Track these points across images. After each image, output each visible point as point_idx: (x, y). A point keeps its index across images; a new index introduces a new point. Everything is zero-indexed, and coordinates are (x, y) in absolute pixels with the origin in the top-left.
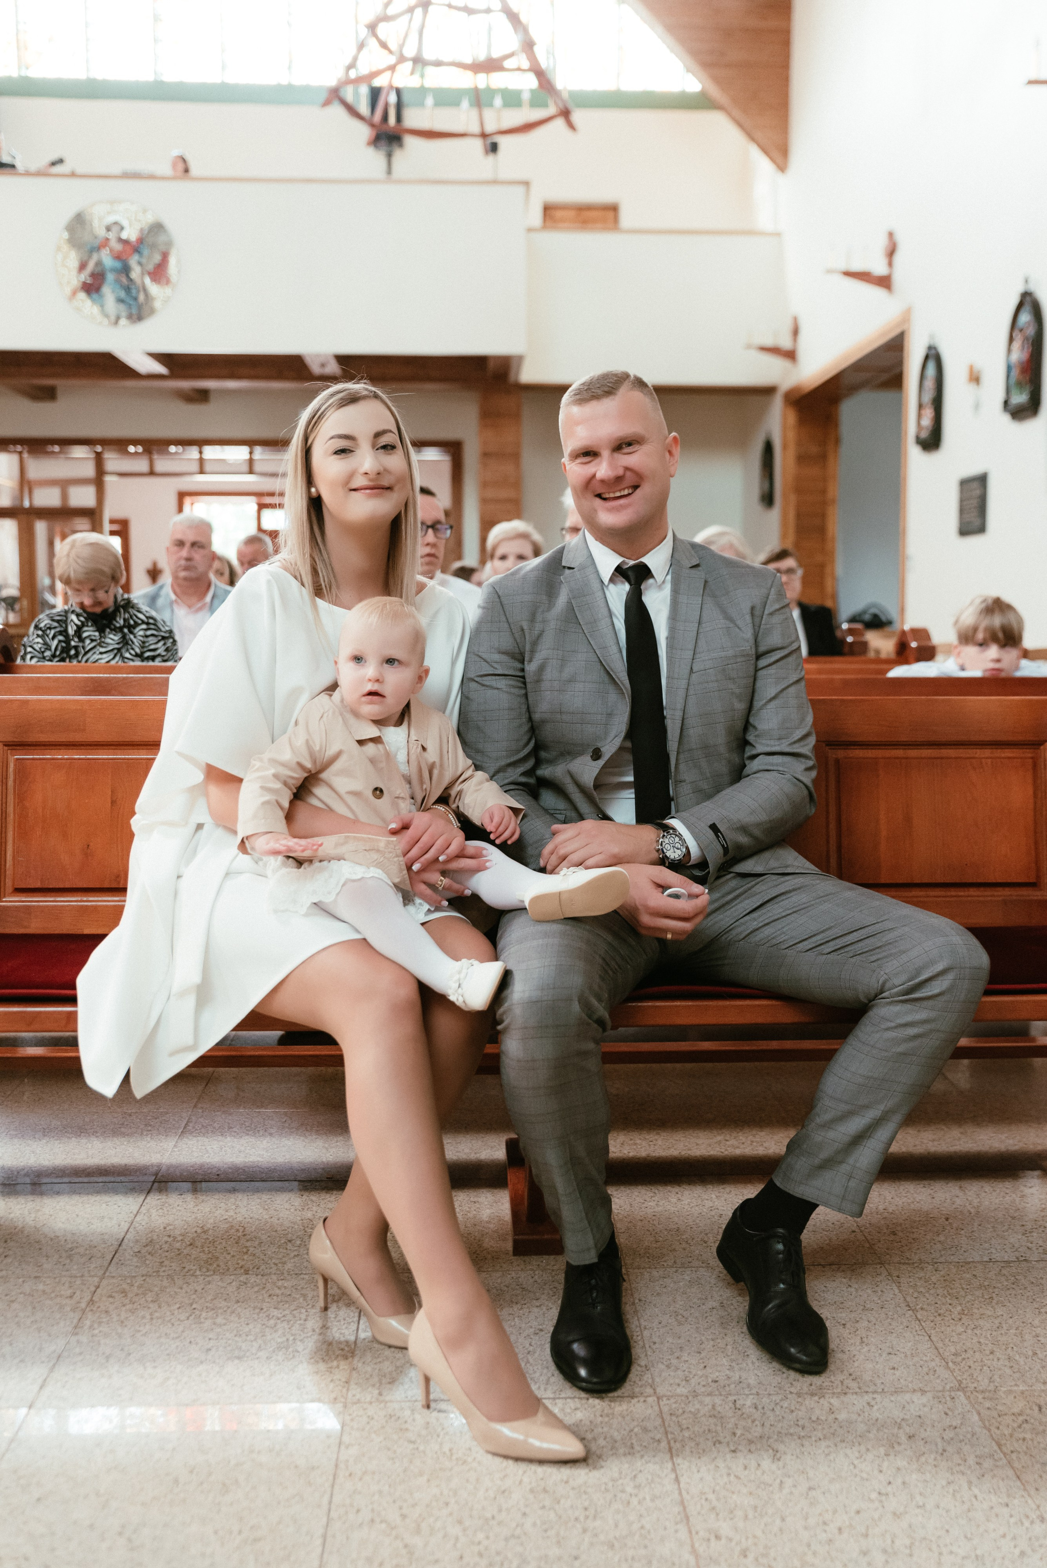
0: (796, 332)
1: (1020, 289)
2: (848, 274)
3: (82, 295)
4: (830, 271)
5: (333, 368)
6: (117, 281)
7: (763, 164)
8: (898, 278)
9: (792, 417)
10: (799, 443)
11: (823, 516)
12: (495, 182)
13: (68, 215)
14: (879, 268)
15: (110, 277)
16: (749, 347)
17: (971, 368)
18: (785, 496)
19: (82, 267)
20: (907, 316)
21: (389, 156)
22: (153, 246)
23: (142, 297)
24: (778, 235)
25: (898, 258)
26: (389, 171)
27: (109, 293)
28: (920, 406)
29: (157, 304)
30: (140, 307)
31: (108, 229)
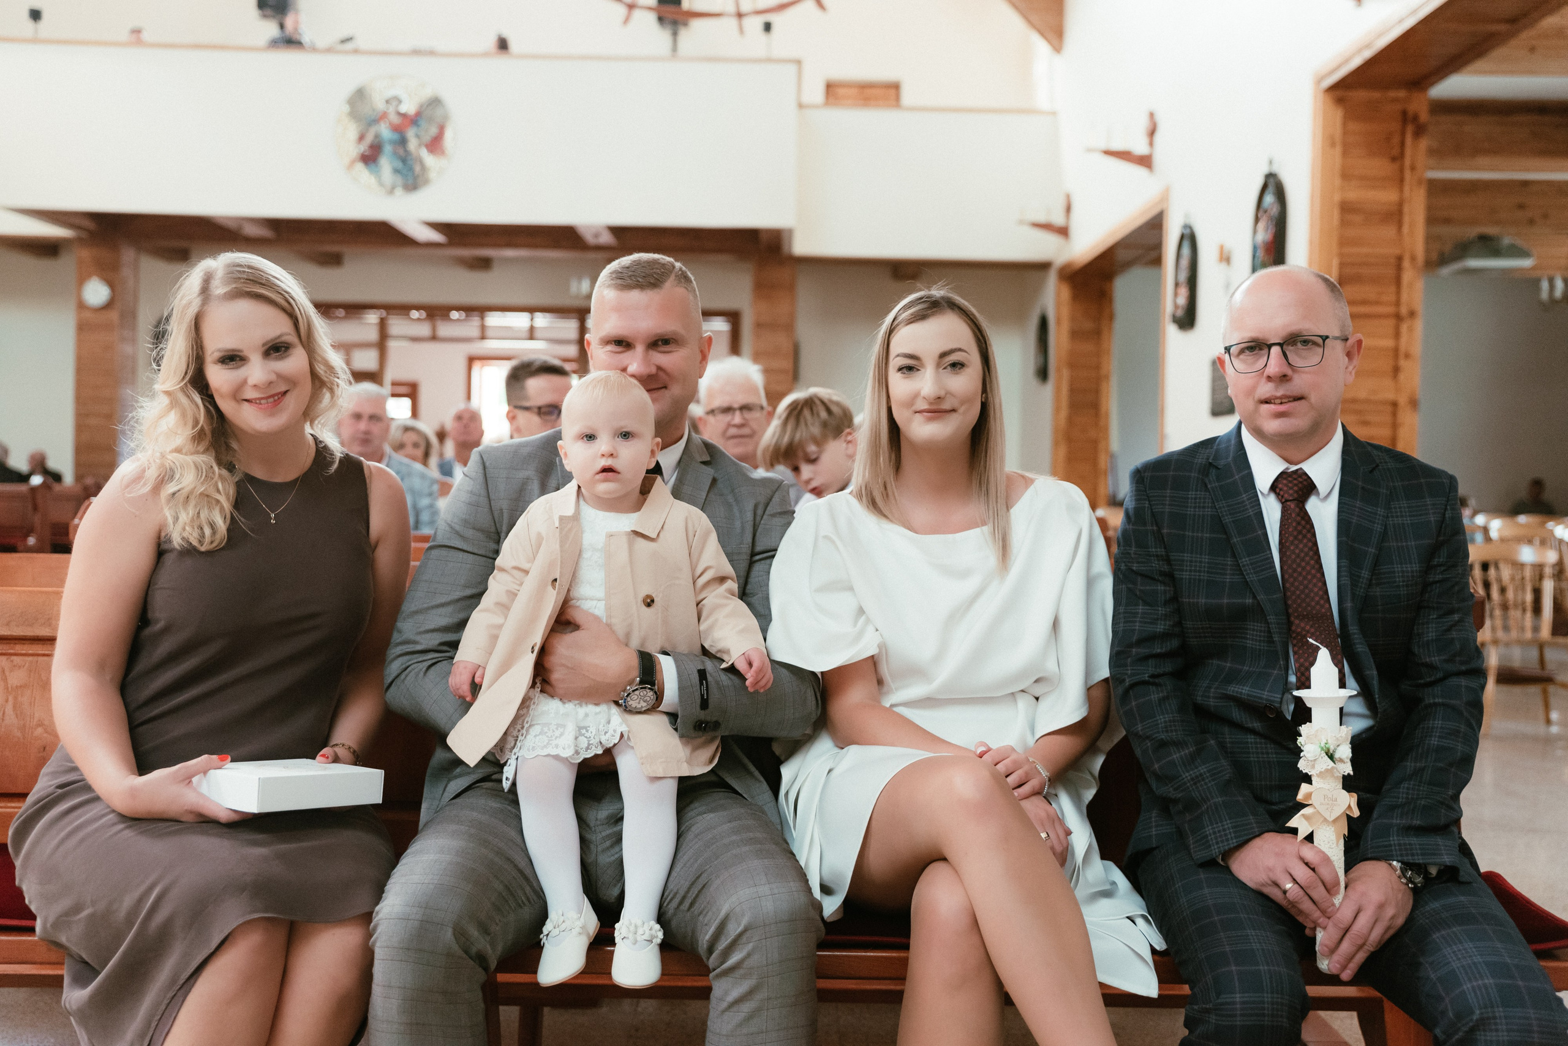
0: (1068, 209)
1: (1265, 170)
2: (1109, 153)
3: (360, 166)
4: (1090, 150)
5: (606, 238)
6: (395, 153)
7: (1041, 47)
8: (1158, 159)
9: (1066, 292)
10: (1073, 319)
11: (1097, 392)
12: (769, 60)
13: (349, 89)
14: (1140, 147)
15: (388, 149)
16: (1021, 222)
17: (1222, 248)
18: (1058, 370)
19: (361, 138)
20: (1165, 196)
21: (675, 34)
22: (430, 120)
23: (417, 169)
24: (1054, 114)
25: (1158, 137)
26: (675, 48)
27: (386, 163)
28: (1177, 285)
29: (432, 175)
30: (416, 178)
31: (387, 102)
